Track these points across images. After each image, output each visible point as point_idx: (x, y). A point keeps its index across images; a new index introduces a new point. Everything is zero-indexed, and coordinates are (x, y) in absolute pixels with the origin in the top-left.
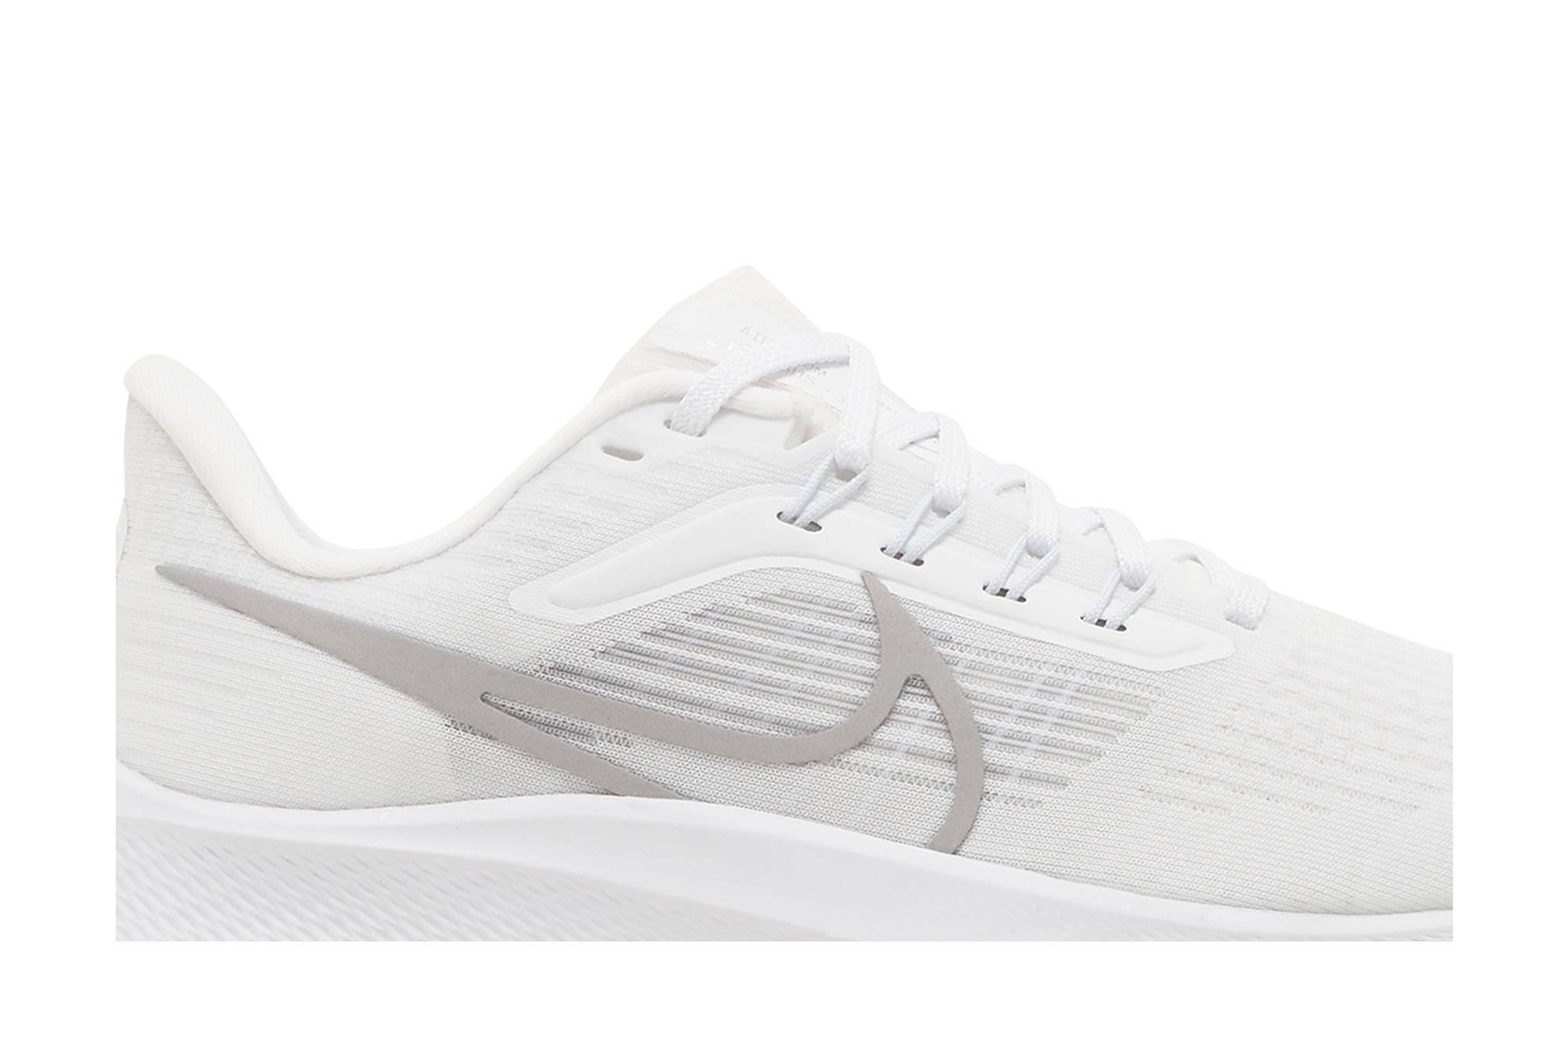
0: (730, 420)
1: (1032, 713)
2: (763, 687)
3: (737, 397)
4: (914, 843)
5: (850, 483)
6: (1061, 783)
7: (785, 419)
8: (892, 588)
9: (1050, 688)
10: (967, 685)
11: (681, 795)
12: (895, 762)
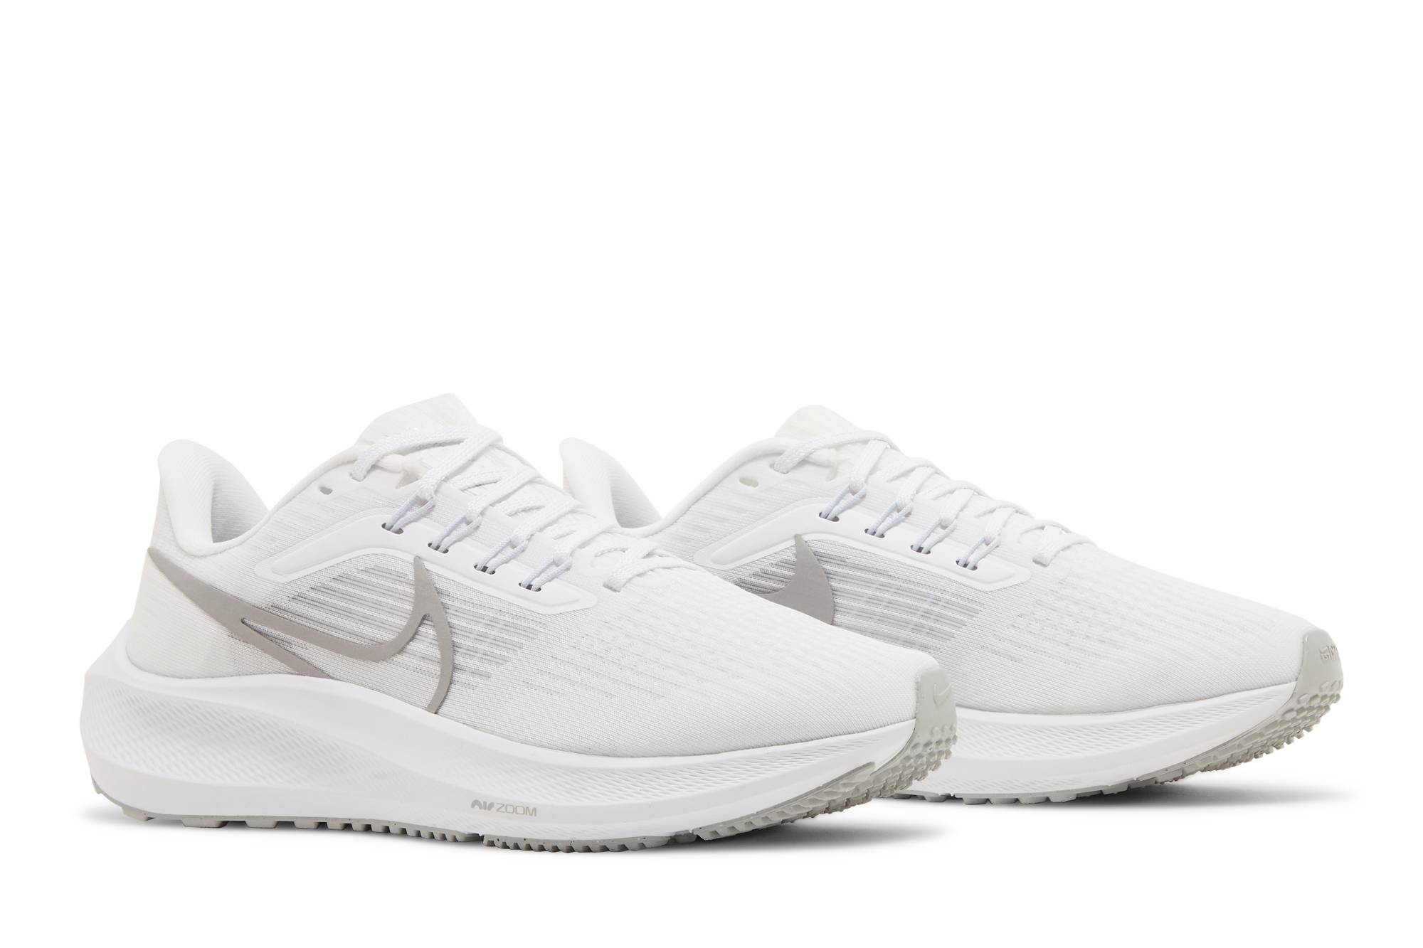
0: (376, 473)
1: (481, 637)
2: (365, 620)
3: (382, 460)
4: (421, 707)
5: (423, 507)
6: (487, 676)
7: (399, 472)
8: (427, 565)
9: (492, 623)
10: (453, 621)
11: (329, 677)
12: (414, 662)
